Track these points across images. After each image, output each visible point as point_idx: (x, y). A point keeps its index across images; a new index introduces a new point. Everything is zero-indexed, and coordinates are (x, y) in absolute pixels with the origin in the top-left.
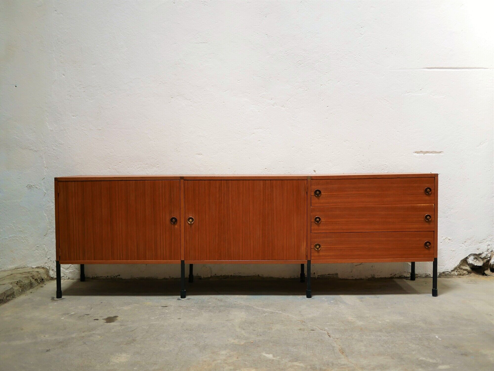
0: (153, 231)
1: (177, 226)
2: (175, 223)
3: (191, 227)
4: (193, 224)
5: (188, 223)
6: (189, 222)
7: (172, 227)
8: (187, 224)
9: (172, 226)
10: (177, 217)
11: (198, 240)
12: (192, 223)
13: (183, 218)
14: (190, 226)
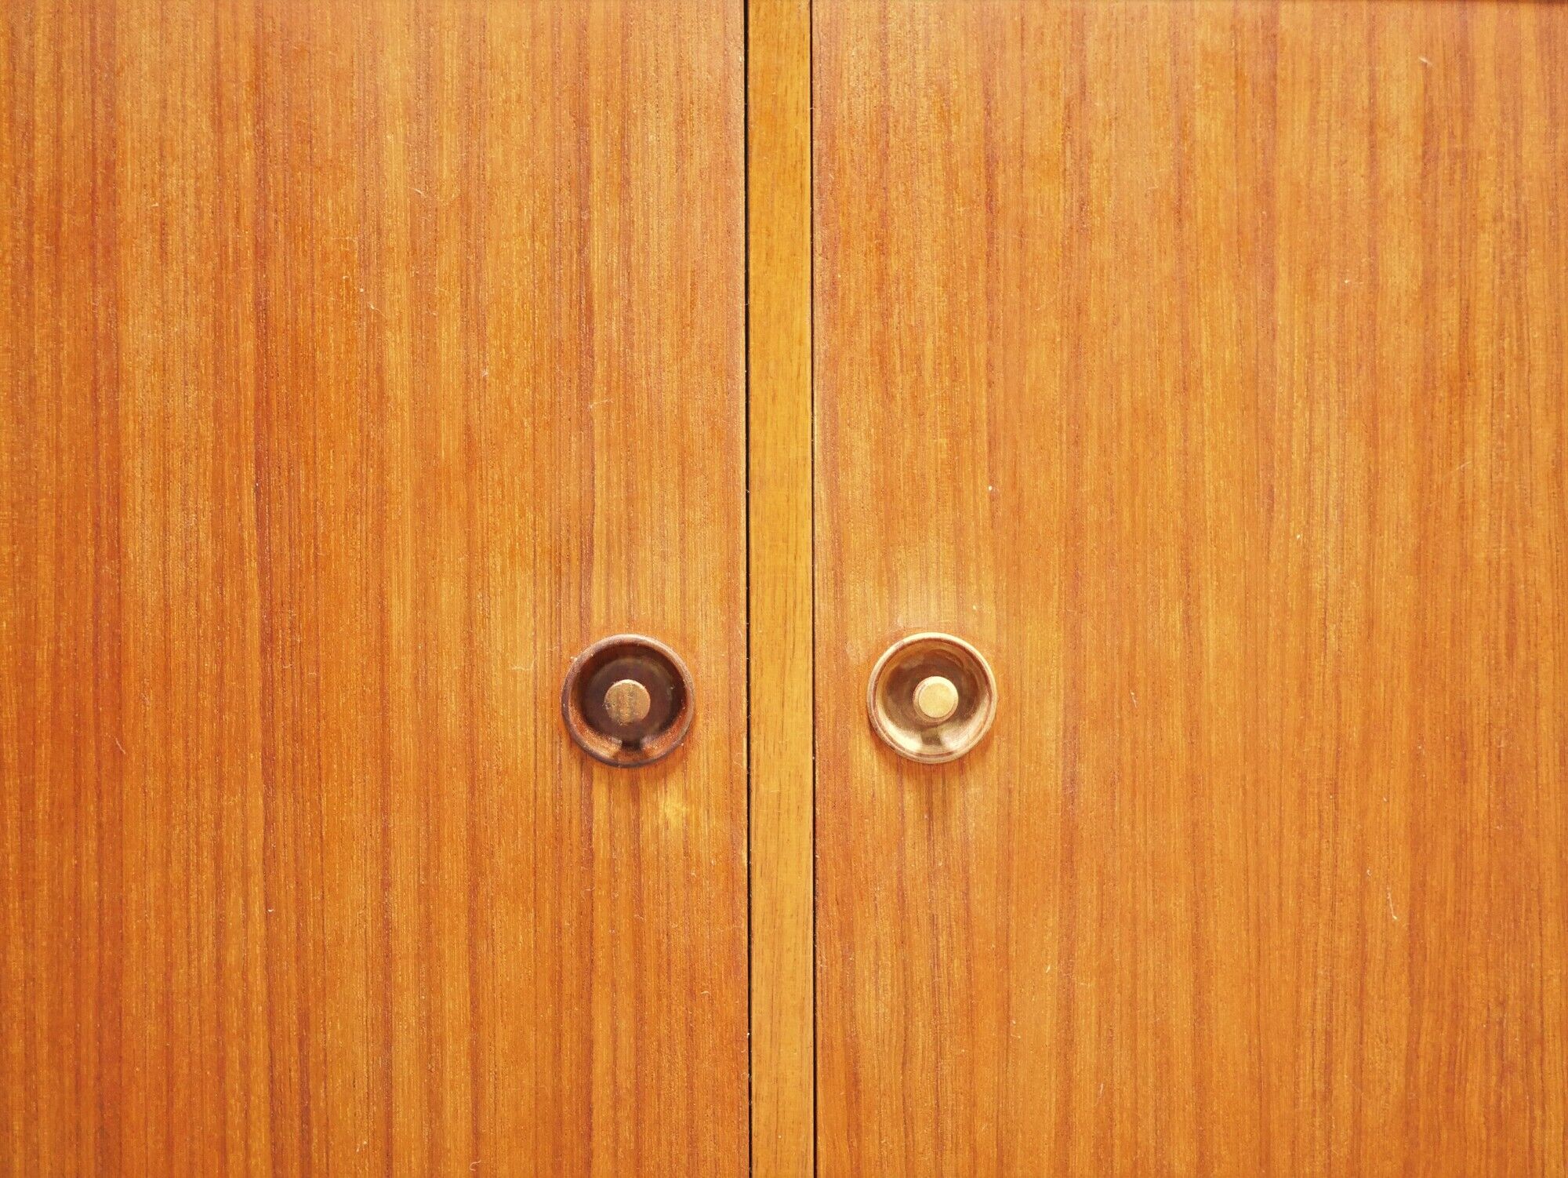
0: (256, 890)
1: (686, 795)
2: (654, 747)
3: (933, 812)
4: (962, 763)
5: (882, 745)
6: (892, 731)
7: (600, 814)
8: (864, 754)
9: (600, 793)
10: (687, 642)
11: (1067, 1044)
12: (958, 741)
13: (803, 664)
14: (910, 798)
